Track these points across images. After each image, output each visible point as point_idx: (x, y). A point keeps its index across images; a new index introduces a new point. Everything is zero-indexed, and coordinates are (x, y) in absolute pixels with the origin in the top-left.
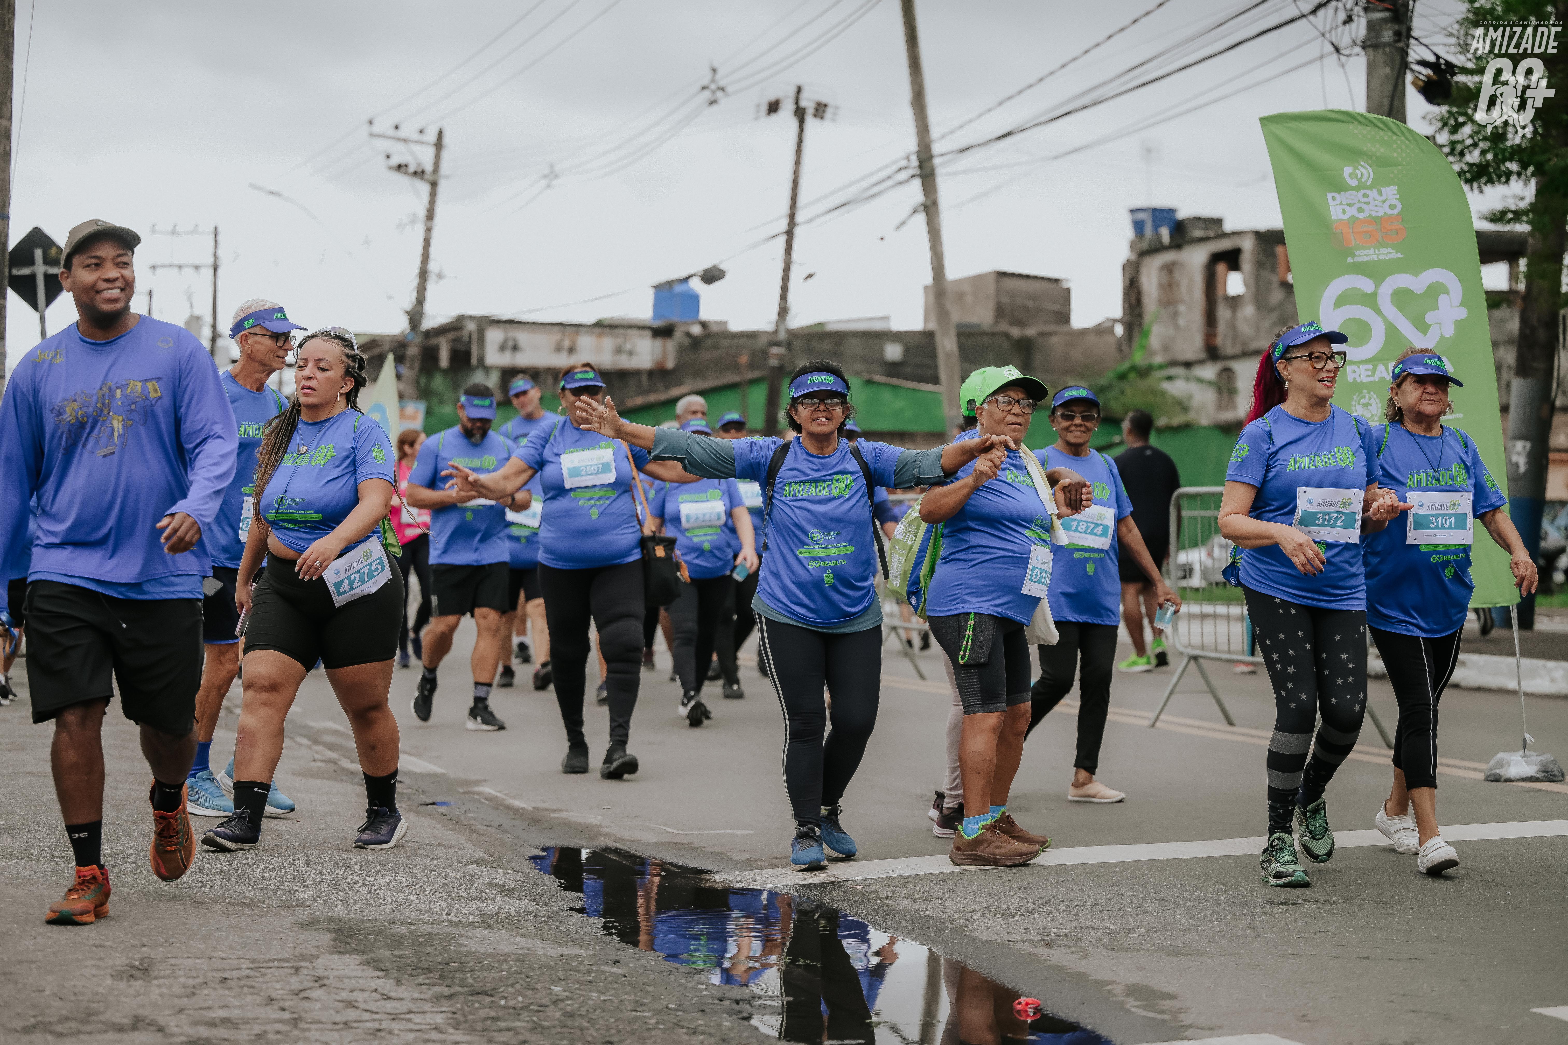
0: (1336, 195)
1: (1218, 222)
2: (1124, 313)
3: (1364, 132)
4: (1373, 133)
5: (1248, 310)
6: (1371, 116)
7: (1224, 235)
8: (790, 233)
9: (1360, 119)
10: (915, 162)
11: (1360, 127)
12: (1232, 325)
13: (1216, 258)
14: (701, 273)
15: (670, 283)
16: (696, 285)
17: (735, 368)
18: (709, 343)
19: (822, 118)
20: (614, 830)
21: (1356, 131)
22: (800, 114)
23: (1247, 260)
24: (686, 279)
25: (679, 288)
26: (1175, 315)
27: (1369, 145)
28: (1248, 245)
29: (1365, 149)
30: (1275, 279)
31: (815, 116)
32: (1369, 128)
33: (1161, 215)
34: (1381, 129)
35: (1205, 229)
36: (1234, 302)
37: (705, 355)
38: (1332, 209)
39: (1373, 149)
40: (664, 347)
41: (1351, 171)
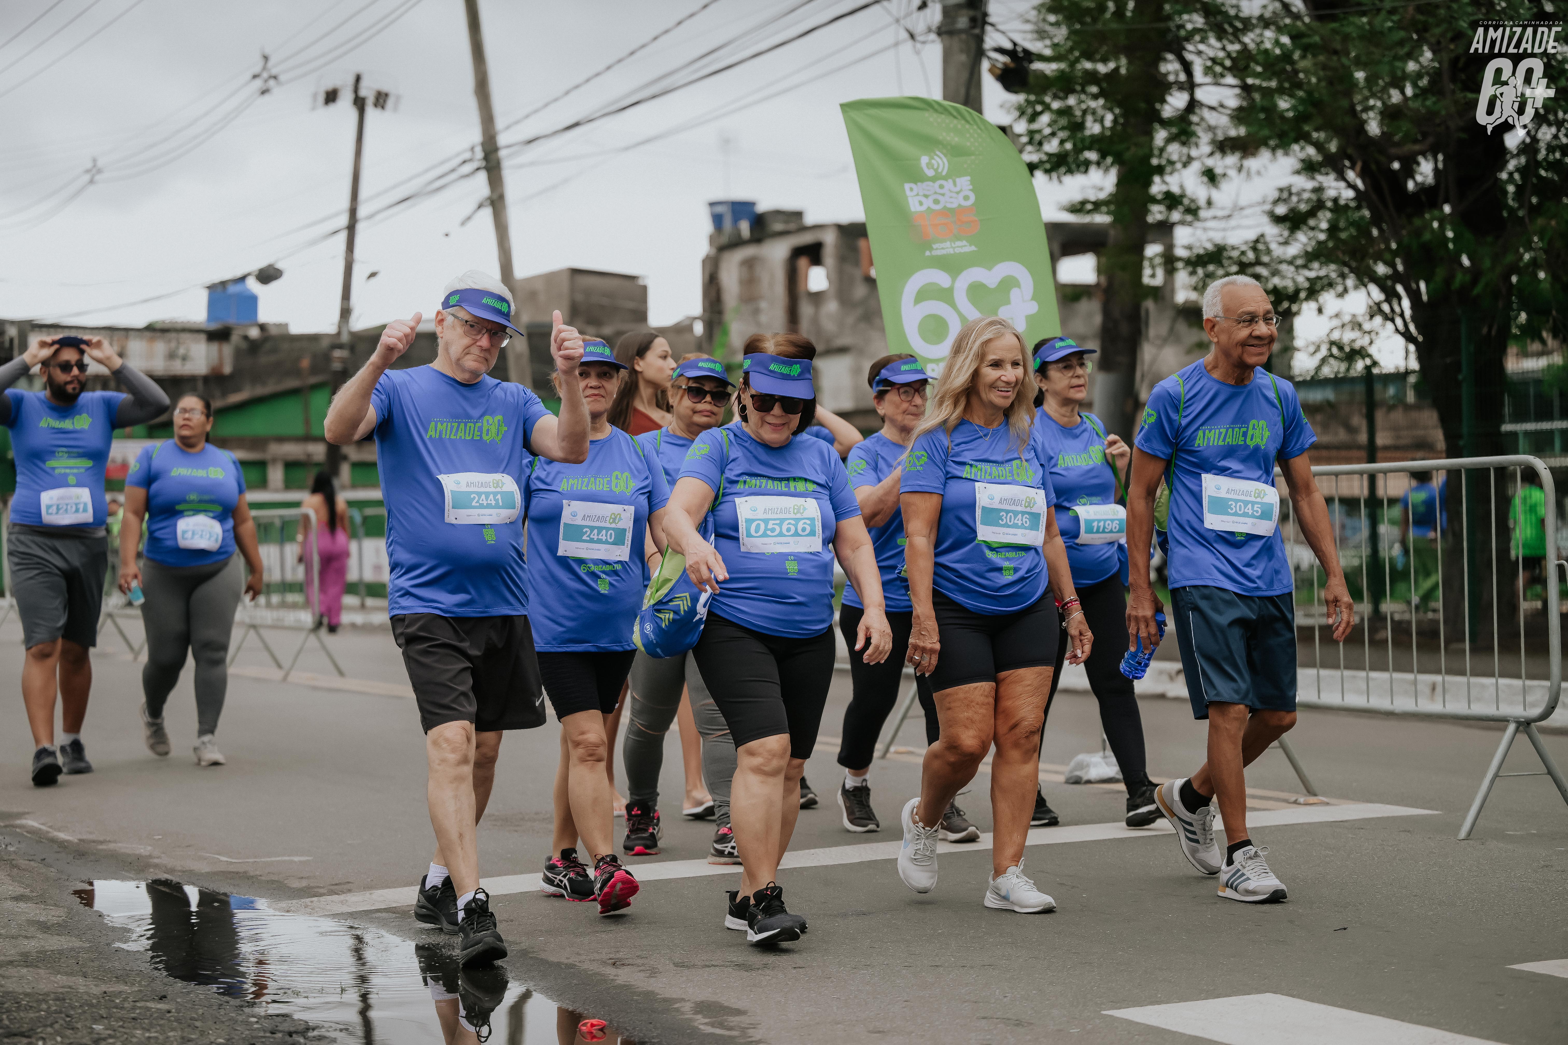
0: (913, 185)
1: (798, 215)
2: (704, 310)
3: (939, 120)
4: (947, 121)
5: (832, 306)
6: (947, 103)
7: (804, 229)
8: (351, 228)
9: (936, 106)
10: (479, 154)
11: (935, 115)
12: (815, 321)
13: (798, 252)
14: (257, 273)
15: (223, 284)
16: (253, 285)
17: (296, 372)
18: (268, 346)
19: (383, 107)
20: (165, 860)
21: (931, 119)
22: (360, 103)
23: (829, 254)
24: (243, 279)
25: (232, 289)
26: (757, 311)
27: (944, 134)
28: (830, 239)
29: (941, 138)
30: (858, 274)
31: (376, 105)
32: (943, 116)
33: (741, 209)
34: (955, 117)
35: (786, 222)
36: (817, 298)
37: (264, 360)
38: (910, 200)
39: (948, 138)
40: (220, 352)
41: (927, 161)
